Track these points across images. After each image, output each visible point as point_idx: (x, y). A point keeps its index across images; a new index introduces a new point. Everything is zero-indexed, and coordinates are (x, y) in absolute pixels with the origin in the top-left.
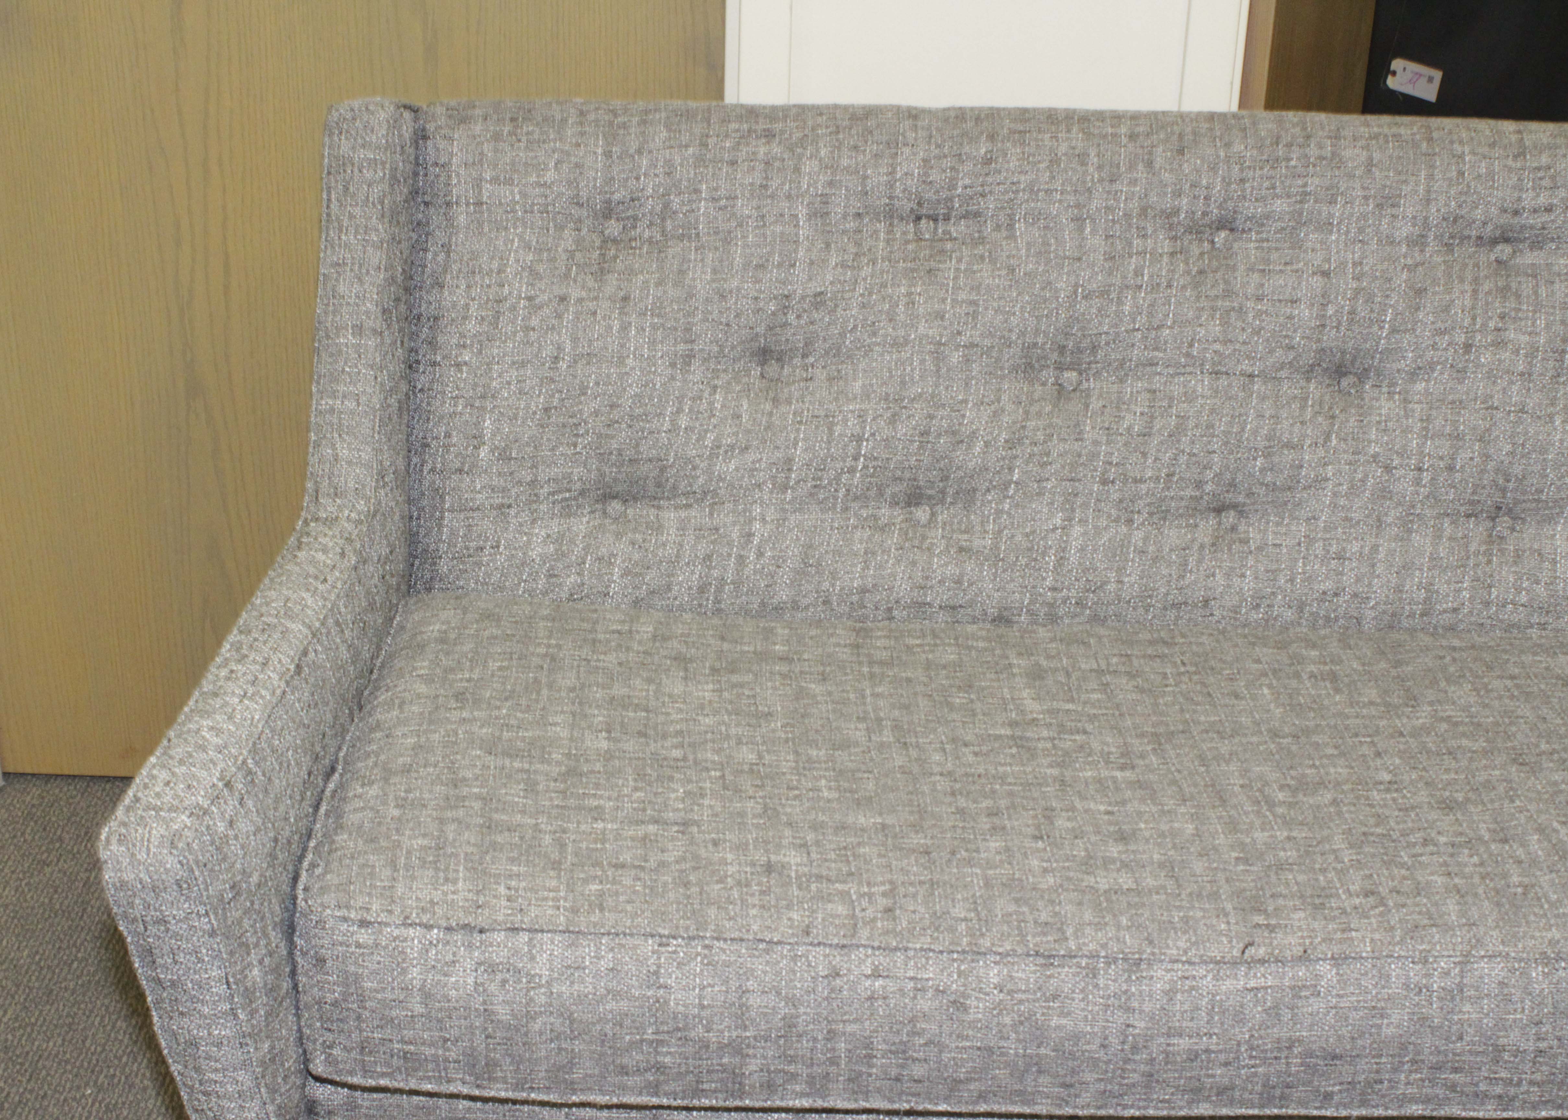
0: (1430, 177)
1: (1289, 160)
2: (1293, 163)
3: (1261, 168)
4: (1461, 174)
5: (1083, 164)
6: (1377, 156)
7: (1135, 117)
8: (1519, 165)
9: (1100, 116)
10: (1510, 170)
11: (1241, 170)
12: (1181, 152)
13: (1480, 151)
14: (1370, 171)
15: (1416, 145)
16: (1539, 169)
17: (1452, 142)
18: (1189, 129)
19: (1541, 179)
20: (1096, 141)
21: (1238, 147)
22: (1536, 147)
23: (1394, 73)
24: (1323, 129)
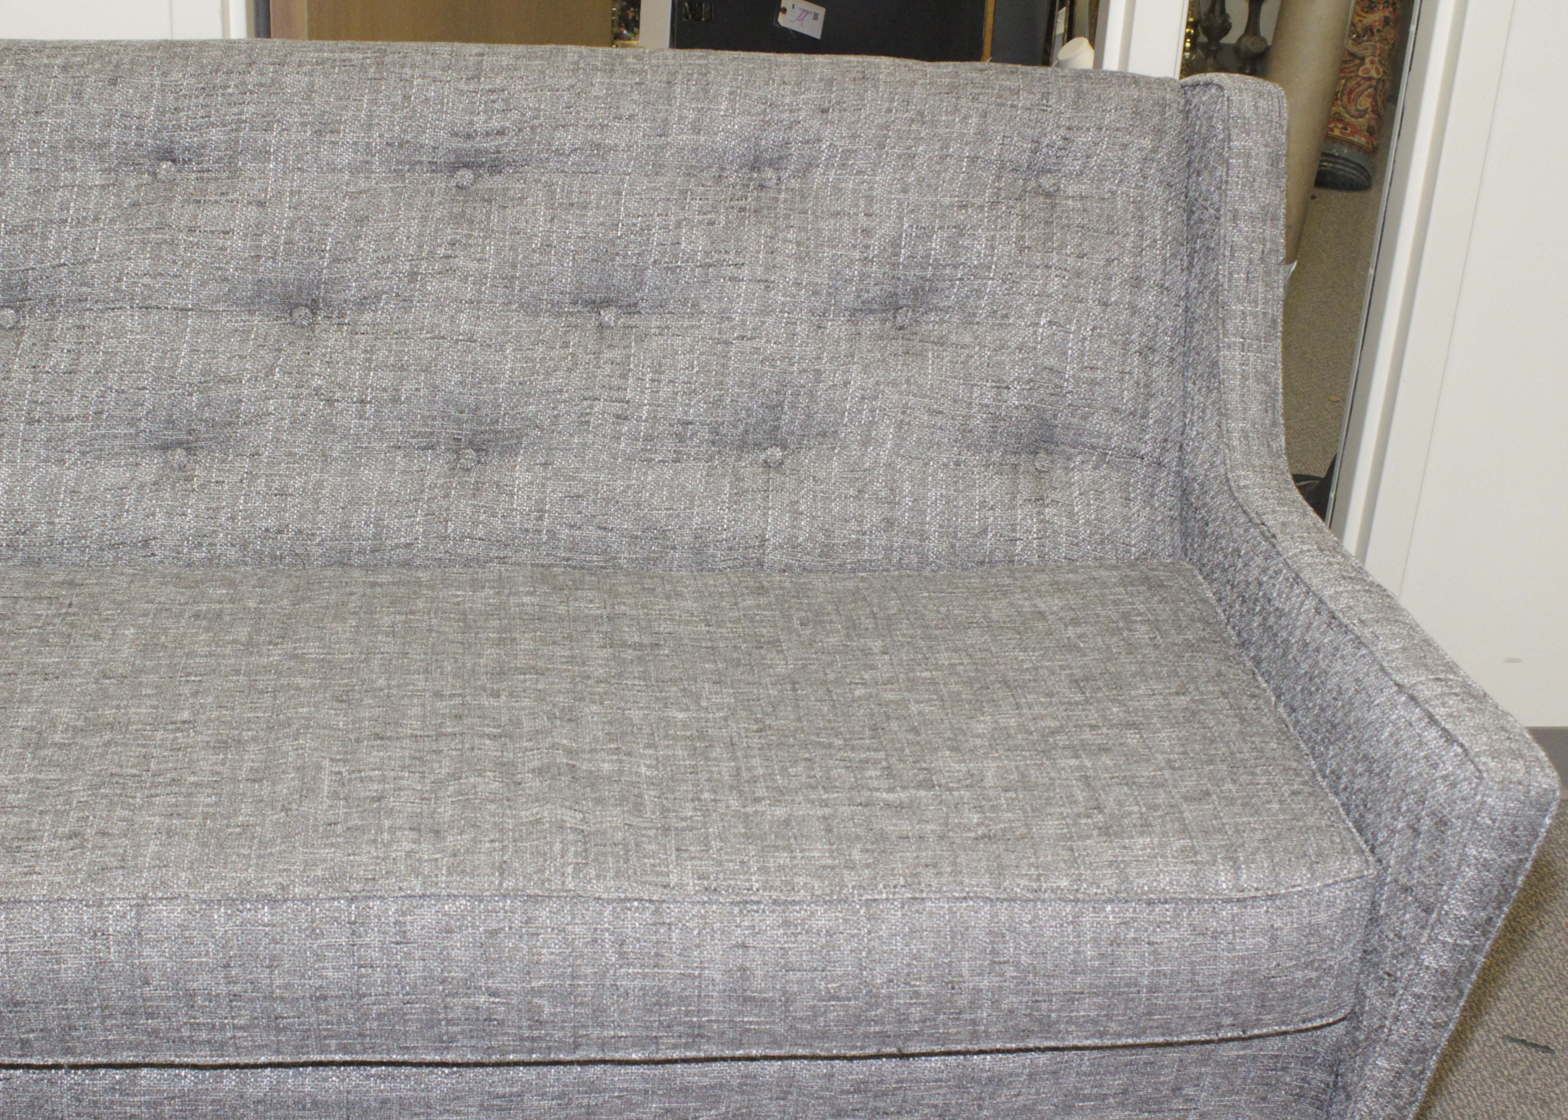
0: (374, 102)
1: (226, 87)
2: (230, 90)
3: (197, 97)
4: (406, 97)
5: (10, 96)
6: (319, 81)
7: (75, 47)
8: (471, 88)
9: (41, 47)
10: (461, 93)
11: (177, 99)
12: (113, 82)
13: (431, 74)
14: (309, 97)
15: (363, 69)
16: (492, 91)
17: (403, 66)
18: (127, 60)
19: (493, 102)
20: (26, 72)
21: (176, 75)
22: (492, 70)
23: (784, 11)
24: (269, 55)
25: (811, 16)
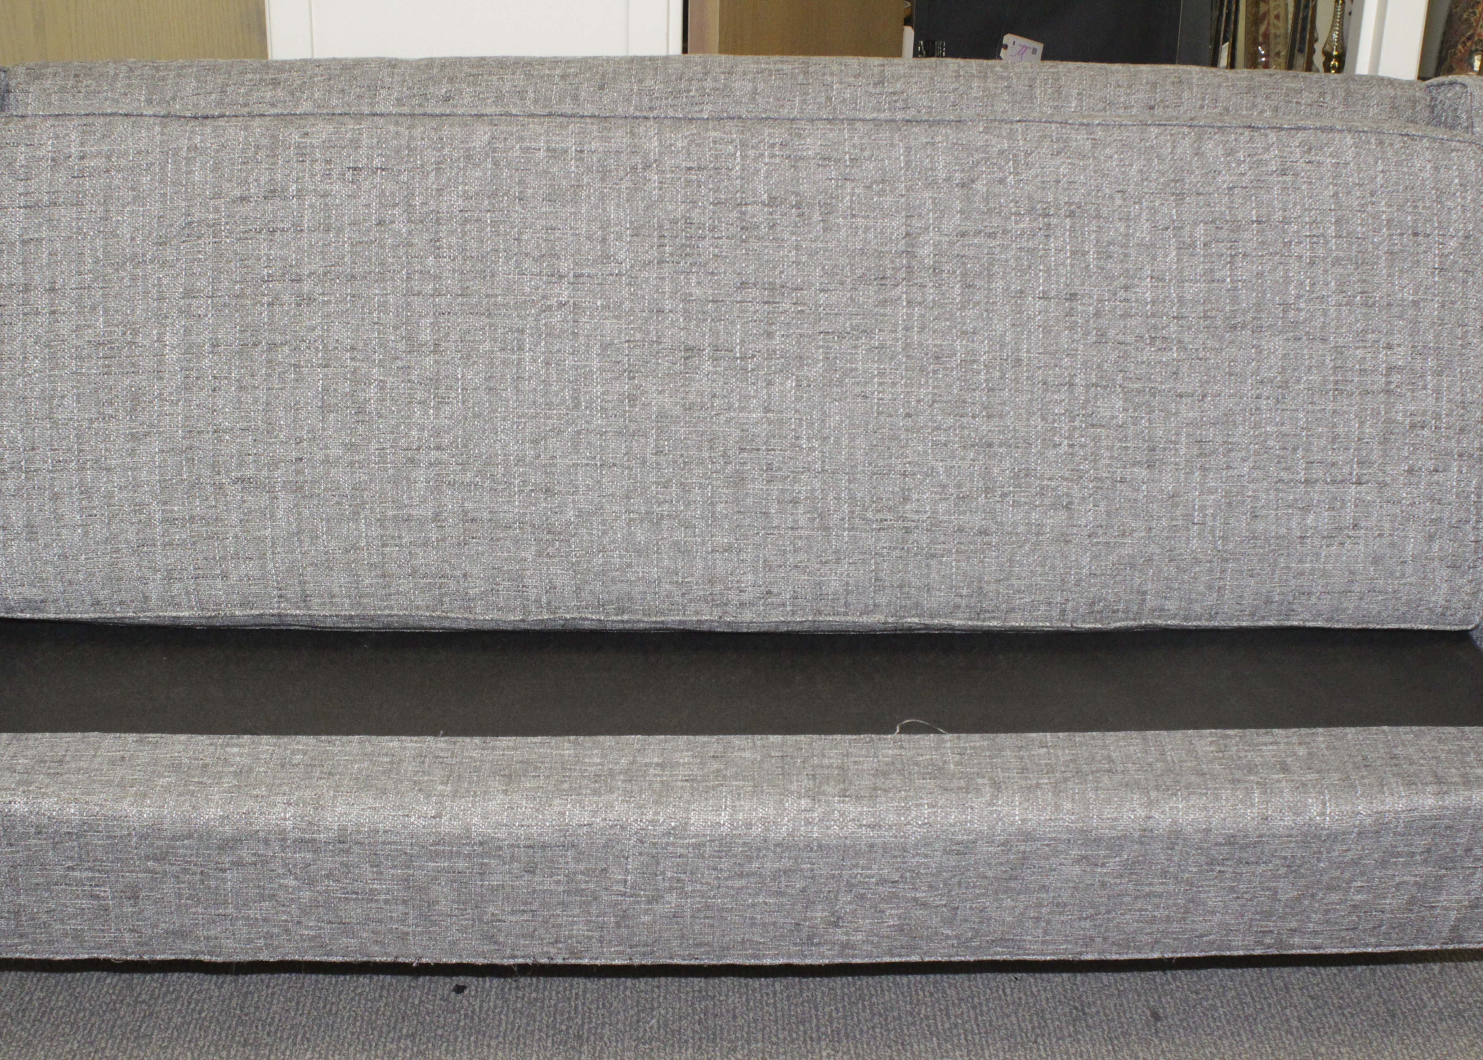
0: (804, 102)
1: (689, 91)
2: (692, 94)
3: (666, 99)
4: (829, 99)
5: (522, 99)
6: (761, 86)
7: (568, 62)
8: (878, 91)
9: (542, 61)
10: (871, 95)
11: (651, 100)
12: (602, 88)
13: (847, 80)
14: (754, 98)
15: (794, 76)
16: (894, 93)
17: (824, 75)
18: (610, 70)
19: (896, 101)
20: (534, 80)
21: (649, 82)
22: (893, 77)
23: (1006, 47)
24: (720, 66)
25: (1029, 51)
